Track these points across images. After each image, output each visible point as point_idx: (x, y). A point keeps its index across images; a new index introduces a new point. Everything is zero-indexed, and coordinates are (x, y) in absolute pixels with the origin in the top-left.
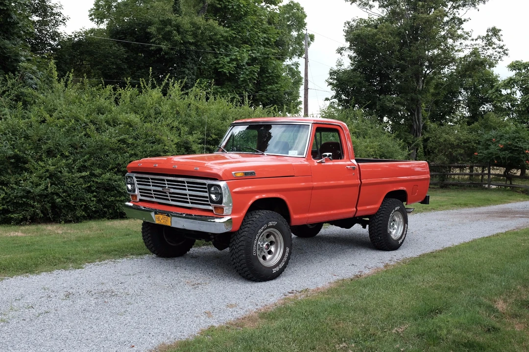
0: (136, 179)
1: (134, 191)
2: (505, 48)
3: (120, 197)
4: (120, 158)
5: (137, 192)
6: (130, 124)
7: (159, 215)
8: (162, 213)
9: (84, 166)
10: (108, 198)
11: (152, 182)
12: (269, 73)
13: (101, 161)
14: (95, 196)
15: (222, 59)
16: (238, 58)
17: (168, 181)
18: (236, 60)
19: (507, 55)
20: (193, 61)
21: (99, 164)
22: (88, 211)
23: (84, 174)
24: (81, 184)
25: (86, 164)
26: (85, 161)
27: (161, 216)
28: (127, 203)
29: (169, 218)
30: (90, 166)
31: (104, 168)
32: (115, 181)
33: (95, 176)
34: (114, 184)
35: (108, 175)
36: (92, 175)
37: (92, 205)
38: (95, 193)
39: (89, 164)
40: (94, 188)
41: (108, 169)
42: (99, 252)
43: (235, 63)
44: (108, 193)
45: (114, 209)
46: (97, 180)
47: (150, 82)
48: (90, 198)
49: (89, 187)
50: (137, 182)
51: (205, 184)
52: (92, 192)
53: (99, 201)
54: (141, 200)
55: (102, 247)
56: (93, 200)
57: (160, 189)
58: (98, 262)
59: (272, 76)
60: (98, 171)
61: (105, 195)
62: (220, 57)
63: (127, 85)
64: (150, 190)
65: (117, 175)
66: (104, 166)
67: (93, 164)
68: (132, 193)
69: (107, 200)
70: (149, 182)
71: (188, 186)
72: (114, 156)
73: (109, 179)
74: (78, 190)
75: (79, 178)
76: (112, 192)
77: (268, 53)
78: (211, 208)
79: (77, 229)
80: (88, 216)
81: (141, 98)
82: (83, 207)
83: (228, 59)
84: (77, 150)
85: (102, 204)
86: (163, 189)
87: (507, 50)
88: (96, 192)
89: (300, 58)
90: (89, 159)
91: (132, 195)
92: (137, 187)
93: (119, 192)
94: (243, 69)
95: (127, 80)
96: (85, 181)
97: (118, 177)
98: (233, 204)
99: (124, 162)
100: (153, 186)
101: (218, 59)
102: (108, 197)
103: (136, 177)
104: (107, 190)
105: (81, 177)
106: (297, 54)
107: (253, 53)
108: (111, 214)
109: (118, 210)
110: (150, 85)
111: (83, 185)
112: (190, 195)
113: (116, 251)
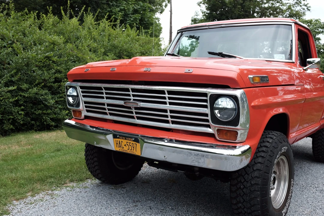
0: (81, 90)
1: (78, 105)
2: (308, 5)
3: (47, 110)
4: (46, 74)
5: (82, 107)
6: (54, 43)
7: (121, 140)
8: (125, 137)
9: (12, 81)
10: (35, 112)
11: (106, 93)
12: (146, 21)
13: (27, 76)
14: (22, 110)
15: (114, 9)
16: (126, 8)
17: (134, 90)
18: (124, 10)
19: (309, 10)
20: (94, 9)
21: (26, 80)
22: (16, 124)
23: (11, 88)
24: (8, 98)
25: (13, 79)
26: (12, 76)
27: (124, 142)
28: (67, 121)
29: (139, 145)
30: (17, 81)
31: (31, 83)
32: (42, 95)
33: (23, 91)
34: (41, 98)
35: (35, 90)
36: (20, 89)
37: (20, 118)
38: (22, 107)
39: (16, 79)
40: (22, 102)
41: (34, 84)
42: (30, 180)
43: (123, 12)
44: (35, 106)
45: (41, 121)
46: (24, 95)
47: (68, 12)
48: (18, 112)
49: (17, 101)
50: (82, 94)
51: (205, 95)
52: (20, 106)
53: (27, 115)
54: (86, 117)
55: (34, 172)
56: (21, 114)
57: (121, 103)
58: (30, 198)
59: (147, 23)
60: (25, 86)
61: (32, 108)
62: (112, 8)
63: (49, 13)
64: (104, 104)
65: (43, 90)
66: (31, 81)
67: (20, 79)
68: (75, 108)
69: (34, 113)
70: (102, 93)
71: (170, 98)
72: (40, 72)
73: (36, 94)
74: (5, 104)
75: (6, 93)
76: (39, 106)
77: (145, 6)
78: (210, 130)
79: (4, 145)
80: (16, 128)
81: (61, 25)
82: (11, 120)
83: (118, 9)
84: (4, 66)
85: (30, 117)
86: (125, 103)
87: (309, 7)
88: (24, 106)
89: (161, 14)
90: (16, 74)
91: (74, 111)
92: (82, 99)
93: (46, 106)
94: (128, 17)
95: (49, 8)
96: (13, 95)
97: (44, 91)
98: (250, 126)
99: (50, 78)
100: (107, 98)
101: (111, 9)
102: (35, 110)
103: (81, 87)
104: (34, 104)
105: (8, 92)
106: (159, 12)
107: (135, 6)
108: (39, 126)
109: (45, 123)
110: (68, 15)
111: (10, 99)
112: (171, 111)
113: (51, 177)
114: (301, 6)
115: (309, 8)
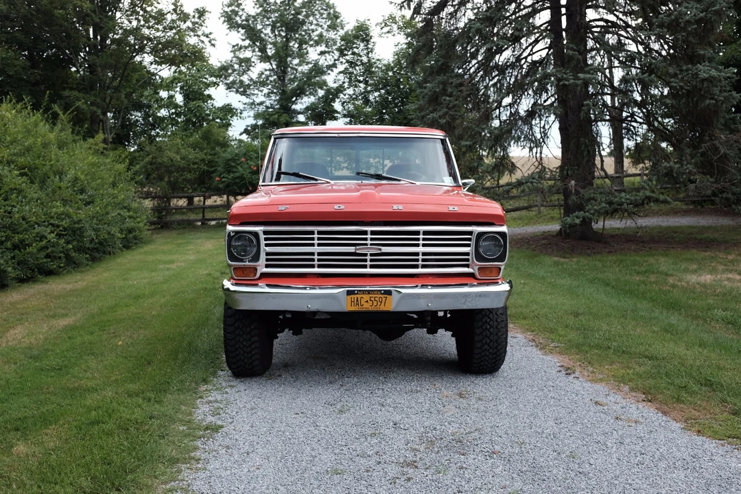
0: (264, 237)
1: (255, 259)
5: (261, 261)
7: (359, 296)
8: (370, 291)
11: (321, 239)
27: (366, 297)
29: (390, 297)
50: (265, 242)
51: (470, 233)
54: (268, 275)
57: (349, 249)
68: (246, 264)
70: (311, 239)
71: (424, 240)
78: (468, 270)
86: (358, 249)
92: (263, 250)
100: (321, 245)
103: (266, 233)
112: (424, 254)
114: (198, 36)
115: (213, 42)
